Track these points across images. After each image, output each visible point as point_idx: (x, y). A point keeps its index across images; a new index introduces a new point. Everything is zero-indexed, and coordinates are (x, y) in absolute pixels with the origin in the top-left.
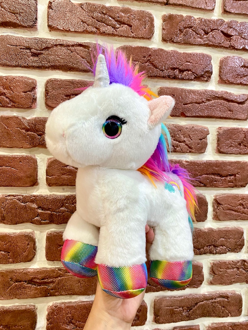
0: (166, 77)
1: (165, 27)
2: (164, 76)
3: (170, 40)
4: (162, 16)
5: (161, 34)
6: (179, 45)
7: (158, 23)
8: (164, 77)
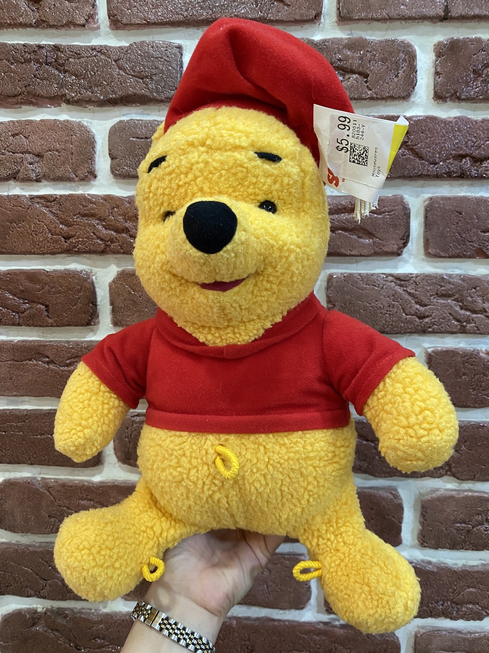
0: (443, 176)
1: (441, 69)
2: (437, 174)
3: (452, 96)
4: (434, 45)
5: (433, 84)
6: (474, 103)
7: (425, 62)
8: (438, 177)
